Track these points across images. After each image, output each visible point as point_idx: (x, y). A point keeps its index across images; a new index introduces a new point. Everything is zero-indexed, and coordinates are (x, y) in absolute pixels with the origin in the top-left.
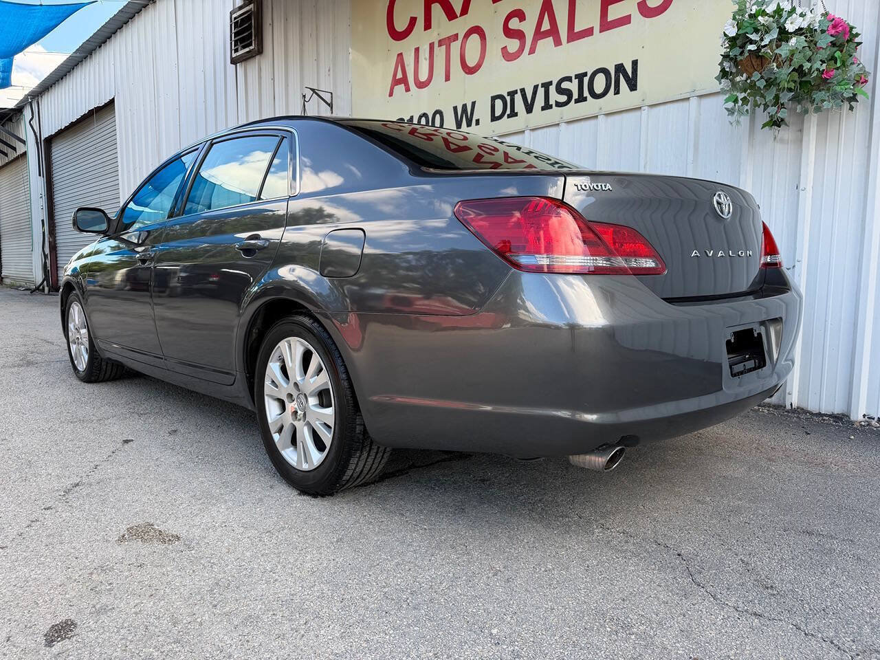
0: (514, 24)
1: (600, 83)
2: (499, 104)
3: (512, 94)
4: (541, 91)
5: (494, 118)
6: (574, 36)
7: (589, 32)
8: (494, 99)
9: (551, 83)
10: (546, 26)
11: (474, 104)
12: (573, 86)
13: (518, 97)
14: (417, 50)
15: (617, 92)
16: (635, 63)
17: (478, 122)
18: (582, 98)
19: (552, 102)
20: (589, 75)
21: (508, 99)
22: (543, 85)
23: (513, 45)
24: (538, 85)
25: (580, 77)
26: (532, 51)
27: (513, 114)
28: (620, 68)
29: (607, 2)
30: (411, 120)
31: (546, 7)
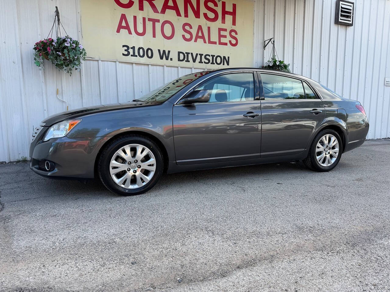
0: (187, 28)
1: (219, 60)
2: (182, 55)
3: (188, 54)
4: (199, 56)
5: (179, 60)
6: (210, 42)
7: (215, 43)
8: (179, 53)
9: (203, 55)
10: (200, 34)
11: (169, 52)
12: (211, 58)
13: (190, 55)
14: (135, 18)
15: (224, 64)
16: (229, 57)
17: (171, 59)
18: (213, 63)
19: (203, 61)
20: (216, 56)
21: (186, 55)
22: (200, 54)
23: (188, 36)
24: (198, 54)
25: (213, 56)
26: (196, 41)
27: (188, 61)
28: (224, 57)
29: (220, 36)
30: (133, 48)
31: (200, 28)
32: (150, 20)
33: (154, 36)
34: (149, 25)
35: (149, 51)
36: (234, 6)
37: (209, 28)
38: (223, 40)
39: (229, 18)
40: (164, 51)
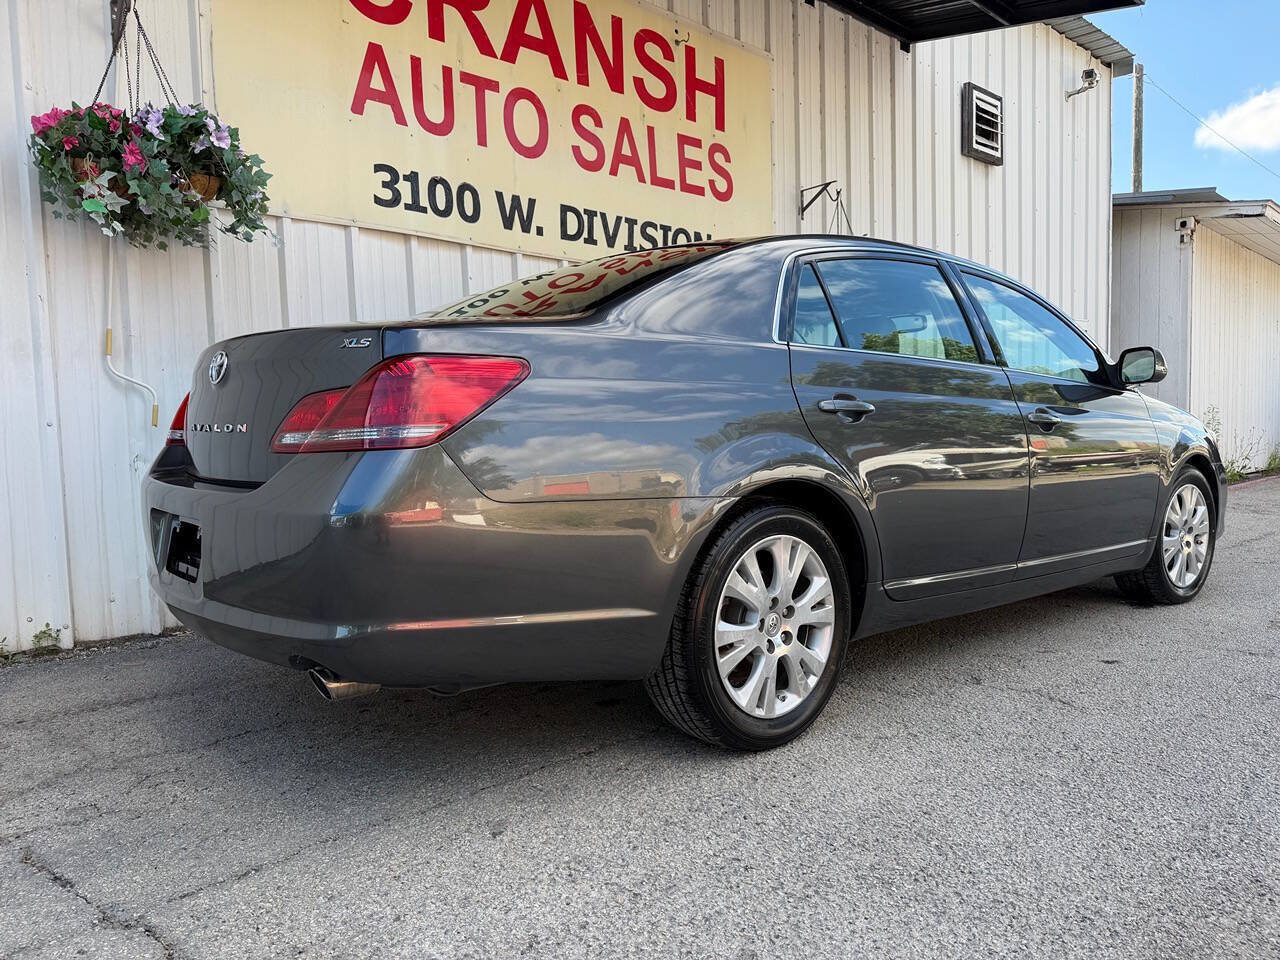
0: (586, 121)
2: (572, 220)
3: (591, 214)
4: (624, 227)
5: (565, 236)
6: (657, 181)
7: (669, 184)
8: (565, 209)
9: (636, 222)
10: (626, 150)
11: (532, 203)
12: (659, 236)
13: (597, 221)
14: (416, 63)
16: (709, 237)
17: (540, 231)
19: (636, 244)
20: (673, 230)
21: (585, 217)
22: (627, 220)
23: (589, 153)
24: (621, 217)
25: (666, 229)
26: (614, 172)
27: (591, 240)
28: (698, 237)
29: (685, 163)
30: (413, 178)
31: (625, 126)
32: (467, 78)
33: (482, 140)
34: (464, 94)
35: (468, 195)
36: (719, 64)
37: (651, 130)
38: (693, 177)
39: (705, 103)
40: (516, 199)
